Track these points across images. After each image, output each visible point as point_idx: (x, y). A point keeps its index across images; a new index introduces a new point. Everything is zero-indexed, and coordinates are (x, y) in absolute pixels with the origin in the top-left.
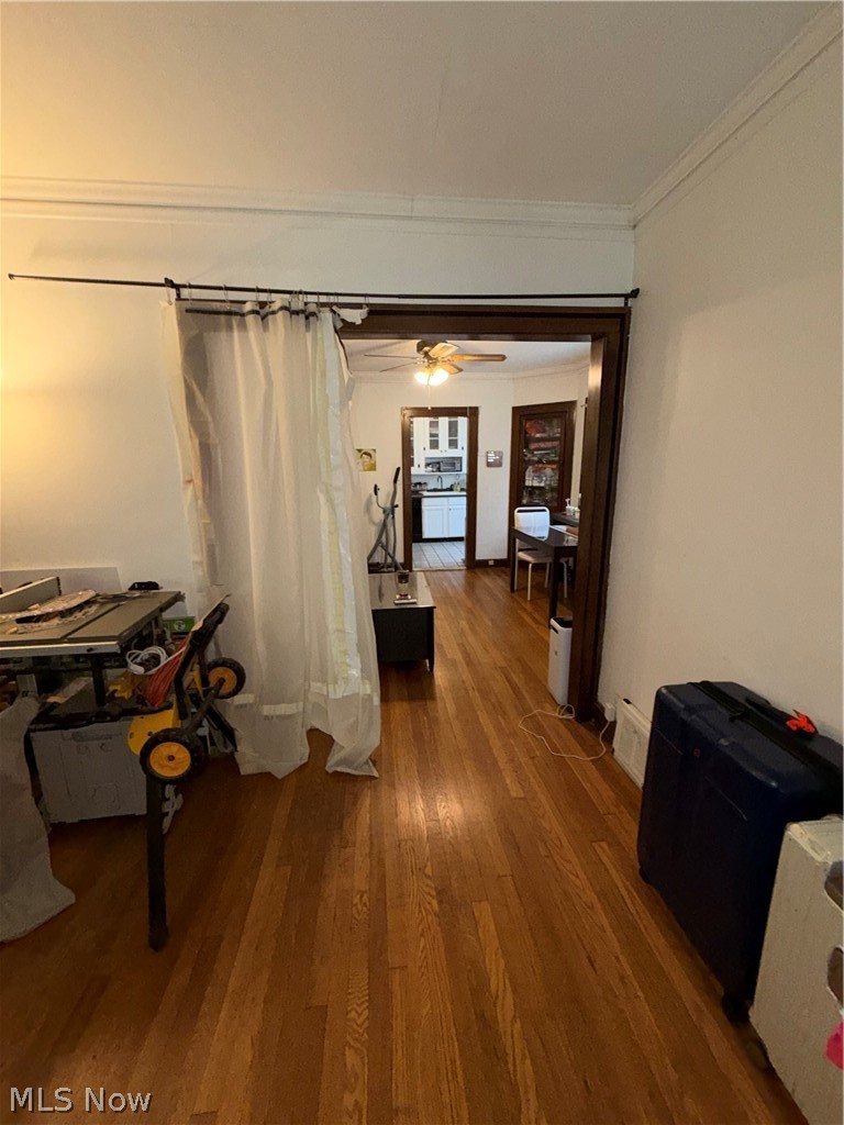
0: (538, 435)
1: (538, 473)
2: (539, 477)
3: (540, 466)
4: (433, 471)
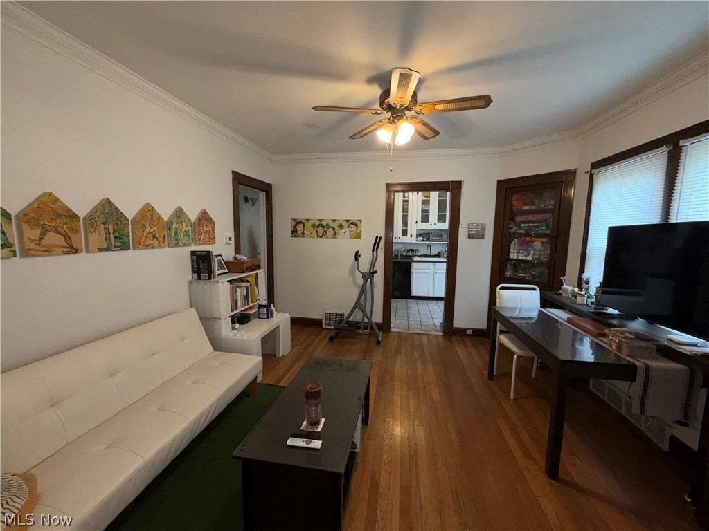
0: (526, 208)
1: (525, 246)
2: (526, 251)
3: (528, 239)
4: (423, 240)
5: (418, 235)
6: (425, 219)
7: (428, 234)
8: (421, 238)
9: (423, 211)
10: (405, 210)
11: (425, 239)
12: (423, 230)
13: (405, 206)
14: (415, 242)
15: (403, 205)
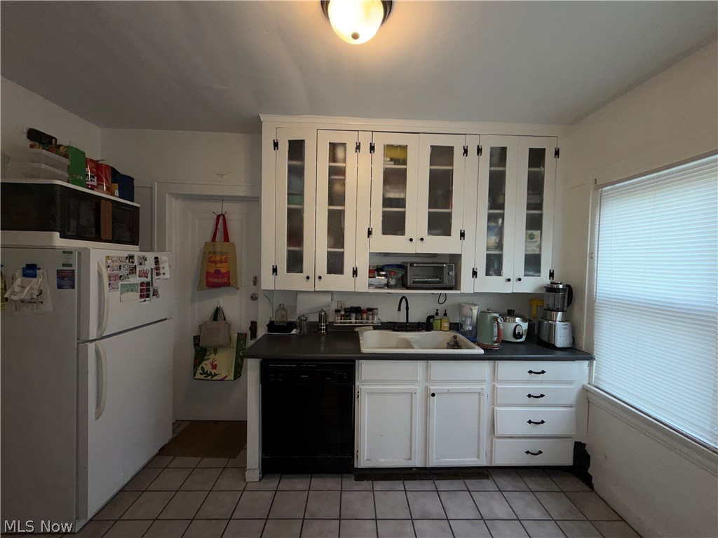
4: (388, 285)
5: (375, 271)
6: (394, 224)
7: (402, 267)
8: (382, 279)
9: (387, 202)
10: (336, 198)
11: (392, 282)
12: (386, 255)
13: (337, 187)
14: (365, 289)
15: (331, 183)
